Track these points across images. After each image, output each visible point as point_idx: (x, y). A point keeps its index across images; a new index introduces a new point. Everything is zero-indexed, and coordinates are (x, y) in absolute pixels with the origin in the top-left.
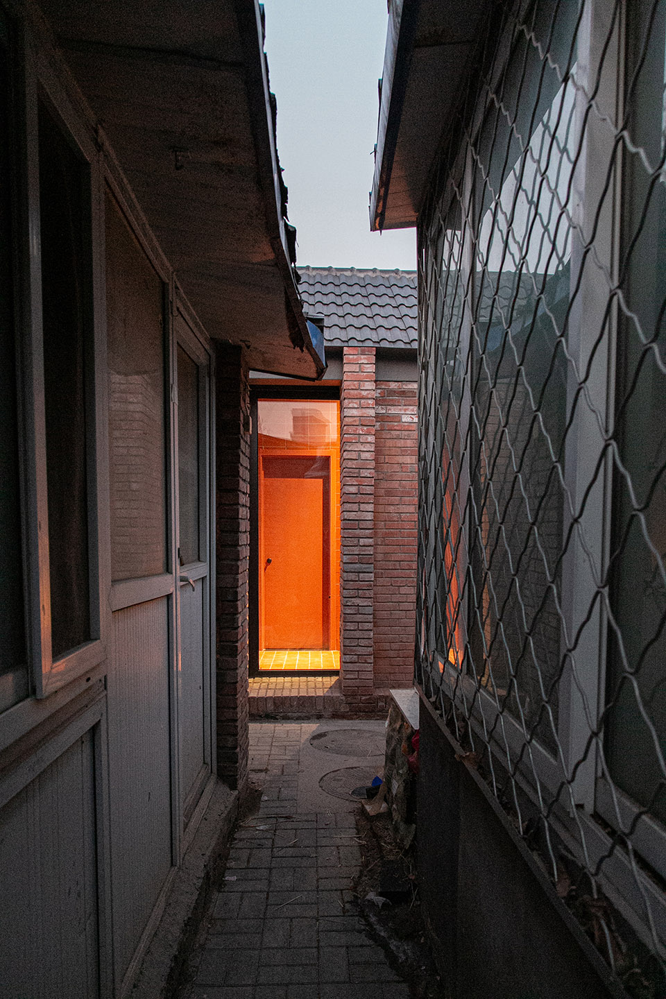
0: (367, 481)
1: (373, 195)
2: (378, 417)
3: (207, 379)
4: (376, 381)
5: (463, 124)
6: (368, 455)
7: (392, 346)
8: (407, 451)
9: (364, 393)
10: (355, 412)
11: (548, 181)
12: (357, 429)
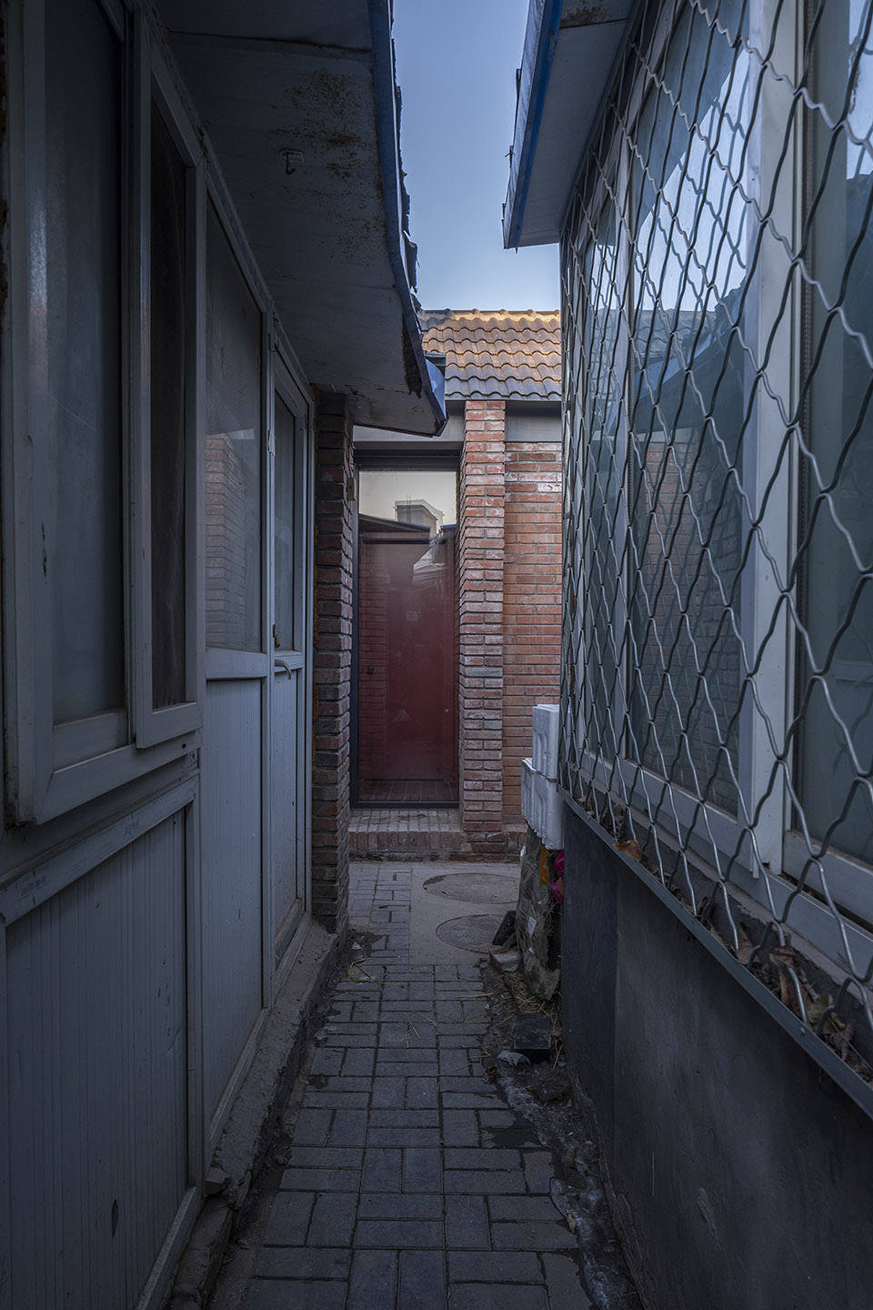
0: (494, 565)
1: (508, 205)
2: (508, 486)
3: (305, 432)
4: (505, 442)
5: (617, 113)
6: (495, 533)
7: (525, 399)
8: (543, 527)
9: (491, 457)
10: (480, 480)
11: (718, 158)
12: (482, 500)
